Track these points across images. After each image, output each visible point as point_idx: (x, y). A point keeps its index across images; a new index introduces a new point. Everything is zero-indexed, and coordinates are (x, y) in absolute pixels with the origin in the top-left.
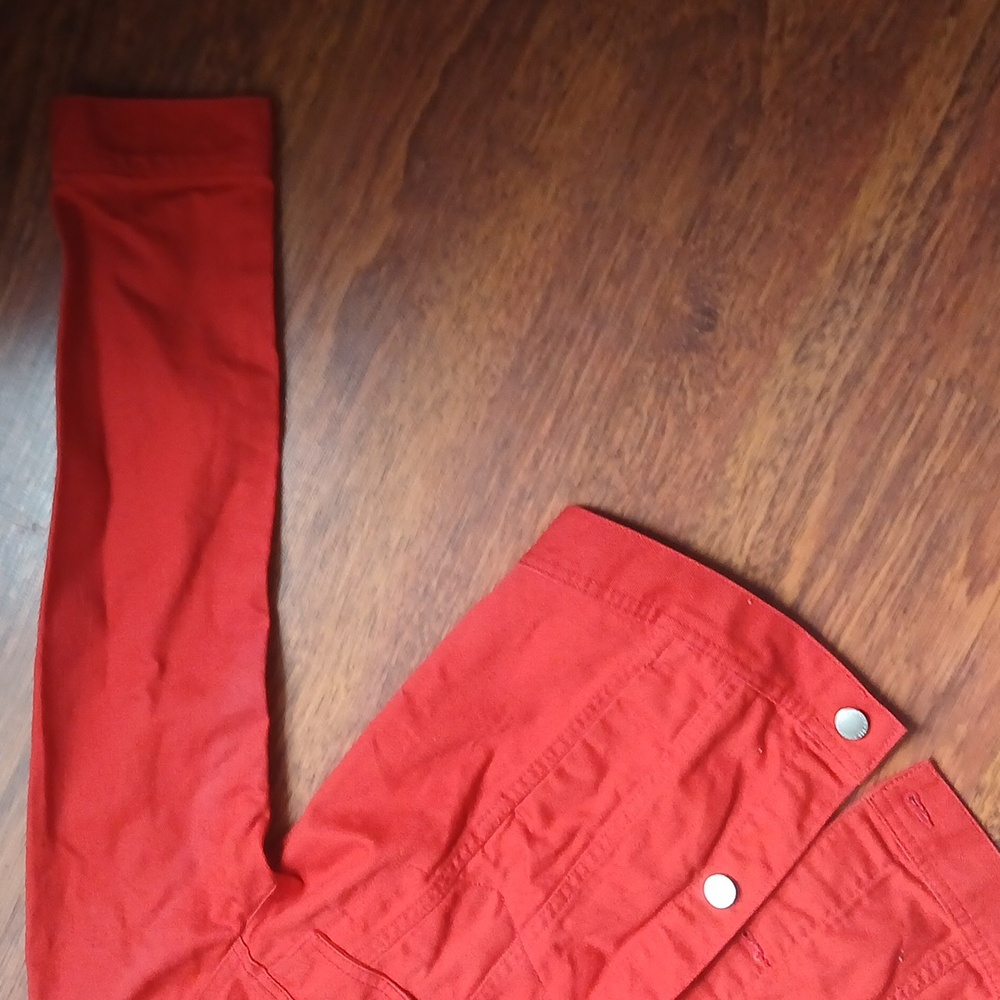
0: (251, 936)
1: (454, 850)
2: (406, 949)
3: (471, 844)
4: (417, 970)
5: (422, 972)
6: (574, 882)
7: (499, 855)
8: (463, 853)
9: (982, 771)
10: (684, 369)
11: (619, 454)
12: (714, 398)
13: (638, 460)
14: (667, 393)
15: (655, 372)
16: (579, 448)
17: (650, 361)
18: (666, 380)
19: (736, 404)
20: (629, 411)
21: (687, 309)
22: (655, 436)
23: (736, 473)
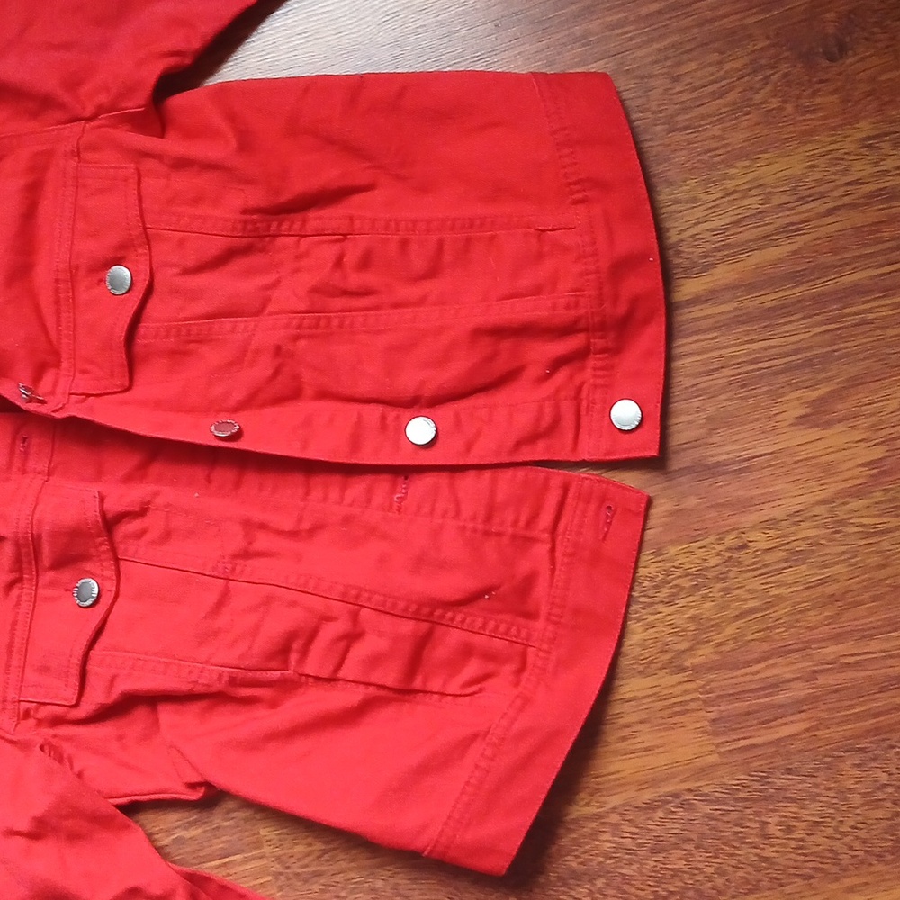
0: (92, 128)
1: (281, 216)
2: (181, 243)
3: (297, 226)
4: (174, 265)
5: (175, 270)
6: (336, 322)
7: (306, 254)
8: (285, 226)
9: (673, 542)
10: (784, 67)
11: (676, 79)
12: (780, 109)
13: (684, 97)
14: (755, 72)
15: (762, 49)
16: (656, 46)
17: (768, 38)
18: (763, 62)
19: (791, 129)
20: (716, 57)
21: (831, 30)
22: (713, 93)
23: (738, 176)
